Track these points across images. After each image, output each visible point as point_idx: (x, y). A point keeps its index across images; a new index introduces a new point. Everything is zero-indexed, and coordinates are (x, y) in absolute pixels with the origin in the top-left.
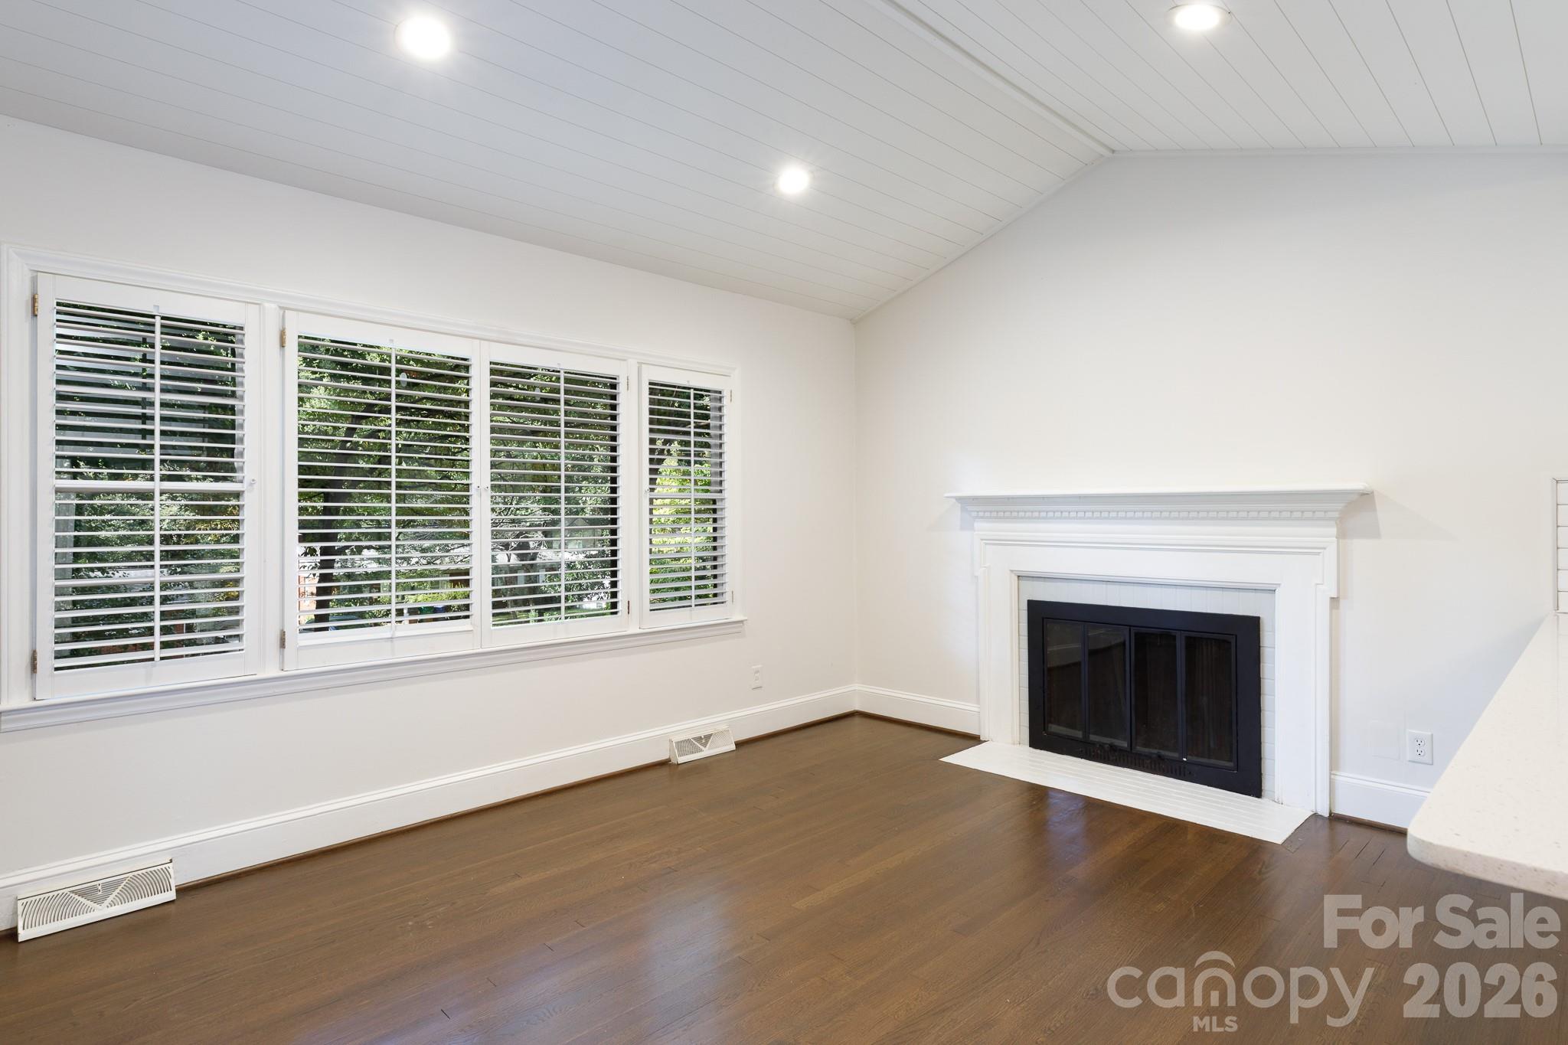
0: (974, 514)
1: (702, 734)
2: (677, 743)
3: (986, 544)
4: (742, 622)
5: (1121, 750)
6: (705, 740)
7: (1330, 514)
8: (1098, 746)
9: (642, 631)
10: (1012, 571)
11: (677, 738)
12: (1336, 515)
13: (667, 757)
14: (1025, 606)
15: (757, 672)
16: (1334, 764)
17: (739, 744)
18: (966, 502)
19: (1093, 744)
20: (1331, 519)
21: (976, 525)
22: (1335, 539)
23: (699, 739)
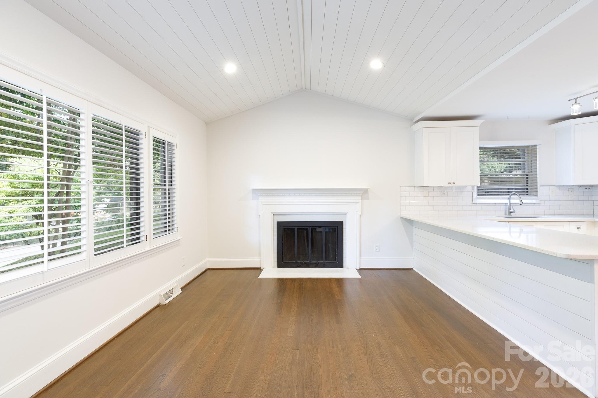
0: (259, 195)
1: (170, 289)
2: (163, 295)
3: (263, 204)
4: (180, 240)
5: (307, 263)
6: (171, 291)
7: (360, 194)
8: (300, 263)
9: (151, 248)
10: (272, 213)
11: (163, 293)
12: (361, 194)
13: (159, 303)
14: (276, 224)
15: (184, 259)
16: (360, 256)
17: (182, 289)
18: (255, 191)
19: (299, 263)
20: (360, 195)
21: (259, 198)
22: (360, 200)
23: (169, 291)
